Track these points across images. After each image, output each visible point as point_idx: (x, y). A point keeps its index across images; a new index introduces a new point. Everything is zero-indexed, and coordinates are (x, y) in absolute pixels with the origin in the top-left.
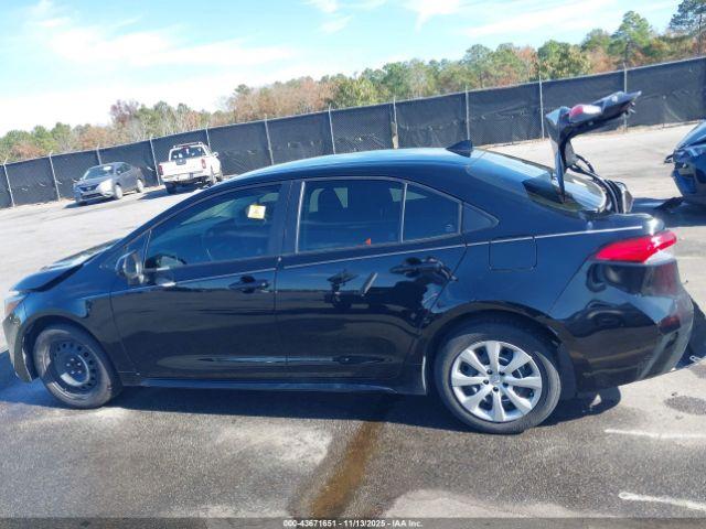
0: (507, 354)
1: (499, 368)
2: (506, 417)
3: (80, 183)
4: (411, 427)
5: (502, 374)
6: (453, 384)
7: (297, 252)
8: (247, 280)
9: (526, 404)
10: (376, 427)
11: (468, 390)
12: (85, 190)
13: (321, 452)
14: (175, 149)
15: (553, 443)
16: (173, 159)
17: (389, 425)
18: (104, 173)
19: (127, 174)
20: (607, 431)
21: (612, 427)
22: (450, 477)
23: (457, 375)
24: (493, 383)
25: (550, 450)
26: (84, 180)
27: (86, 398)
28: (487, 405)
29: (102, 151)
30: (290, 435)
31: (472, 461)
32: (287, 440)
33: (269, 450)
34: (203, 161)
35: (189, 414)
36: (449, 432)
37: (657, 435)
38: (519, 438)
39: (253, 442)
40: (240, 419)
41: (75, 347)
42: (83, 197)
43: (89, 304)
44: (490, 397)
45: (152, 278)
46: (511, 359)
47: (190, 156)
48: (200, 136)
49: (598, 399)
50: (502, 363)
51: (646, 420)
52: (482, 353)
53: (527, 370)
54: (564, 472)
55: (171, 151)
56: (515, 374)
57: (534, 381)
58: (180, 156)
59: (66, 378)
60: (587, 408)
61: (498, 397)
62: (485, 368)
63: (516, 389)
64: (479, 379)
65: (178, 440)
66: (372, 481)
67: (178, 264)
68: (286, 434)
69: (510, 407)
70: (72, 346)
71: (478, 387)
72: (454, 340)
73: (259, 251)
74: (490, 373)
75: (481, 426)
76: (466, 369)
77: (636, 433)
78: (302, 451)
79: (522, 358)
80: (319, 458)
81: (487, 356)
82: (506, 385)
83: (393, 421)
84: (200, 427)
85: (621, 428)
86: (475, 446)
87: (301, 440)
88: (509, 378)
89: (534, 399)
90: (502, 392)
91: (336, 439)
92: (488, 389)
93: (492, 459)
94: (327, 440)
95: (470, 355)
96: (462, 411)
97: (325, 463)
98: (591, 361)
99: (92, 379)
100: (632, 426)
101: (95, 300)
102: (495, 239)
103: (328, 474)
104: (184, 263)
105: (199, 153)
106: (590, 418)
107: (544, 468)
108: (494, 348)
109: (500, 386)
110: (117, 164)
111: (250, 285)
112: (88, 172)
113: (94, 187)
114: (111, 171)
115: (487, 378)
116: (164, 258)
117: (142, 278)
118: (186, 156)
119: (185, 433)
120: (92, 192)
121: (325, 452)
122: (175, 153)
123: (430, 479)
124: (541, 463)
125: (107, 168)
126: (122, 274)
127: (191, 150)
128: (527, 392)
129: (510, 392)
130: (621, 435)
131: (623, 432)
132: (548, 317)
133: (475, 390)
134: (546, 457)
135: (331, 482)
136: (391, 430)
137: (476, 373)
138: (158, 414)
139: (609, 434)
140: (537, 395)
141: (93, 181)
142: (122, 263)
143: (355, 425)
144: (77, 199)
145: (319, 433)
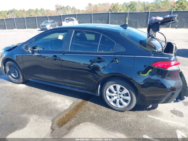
0: (122, 89)
1: (119, 92)
2: (119, 106)
3: (41, 25)
4: (94, 104)
5: (120, 94)
6: (106, 94)
7: (69, 50)
8: (55, 56)
9: (126, 104)
10: (85, 102)
11: (110, 97)
12: (43, 26)
13: (68, 106)
14: (67, 18)
15: (132, 117)
16: (66, 21)
17: (89, 102)
18: (48, 23)
19: (54, 24)
20: (149, 116)
21: (151, 115)
22: (98, 120)
23: (108, 92)
24: (117, 96)
25: (130, 118)
26: (43, 24)
27: (17, 81)
28: (115, 102)
29: (49, 17)
30: (62, 100)
31: (106, 117)
32: (61, 101)
33: (55, 103)
34: (73, 23)
35: (40, 90)
36: (104, 107)
37: (163, 120)
38: (122, 113)
39: (52, 100)
40: (51, 93)
41: (15, 67)
42: (42, 28)
43: (17, 57)
44: (116, 100)
45: (33, 52)
46: (123, 91)
47: (70, 21)
48: (74, 16)
49: (151, 106)
50: (120, 91)
51: (162, 115)
52: (115, 87)
53: (127, 95)
54: (130, 125)
55: (66, 19)
56: (123, 95)
57: (129, 98)
58: (68, 20)
59: (12, 75)
60: (146, 108)
61: (118, 100)
62: (115, 92)
63: (123, 99)
64: (113, 95)
65: (34, 96)
66: (77, 117)
67: (41, 49)
68: (61, 100)
69: (121, 104)
70: (14, 67)
71: (113, 97)
72: (108, 83)
73: (60, 49)
74: (117, 93)
75: (112, 108)
76: (110, 91)
77: (157, 118)
78: (63, 105)
79: (126, 91)
80: (66, 108)
81: (116, 89)
82: (121, 98)
83: (90, 101)
84: (41, 94)
85: (153, 116)
86: (109, 113)
87: (64, 102)
88: (122, 96)
89: (128, 103)
90: (119, 99)
91: (73, 103)
92: (115, 98)
93: (112, 118)
94: (71, 103)
95: (112, 87)
96: (108, 103)
97: (67, 110)
98: (146, 95)
99: (18, 76)
100: (157, 116)
101: (18, 56)
102: (123, 55)
103: (67, 113)
104: (44, 49)
105: (73, 20)
106: (146, 111)
107: (125, 123)
108: (119, 87)
109: (119, 98)
110: (52, 21)
111: (55, 58)
112: (44, 22)
113: (45, 26)
114: (50, 22)
115: (116, 95)
116: (38, 47)
117: (30, 51)
118: (69, 21)
119: (37, 94)
120: (45, 27)
121: (69, 106)
122: (67, 20)
123: (92, 120)
124: (125, 122)
125: (49, 21)
126: (23, 50)
127: (71, 19)
128: (126, 101)
129: (121, 100)
130: (152, 118)
131: (153, 117)
132: (134, 81)
133: (112, 97)
134: (127, 120)
135: (66, 115)
136: (89, 104)
137: (113, 93)
138: (33, 88)
139: (149, 117)
140: (129, 102)
141: (45, 24)
142: (23, 47)
143: (80, 100)
144: (41, 29)
145: (70, 101)
